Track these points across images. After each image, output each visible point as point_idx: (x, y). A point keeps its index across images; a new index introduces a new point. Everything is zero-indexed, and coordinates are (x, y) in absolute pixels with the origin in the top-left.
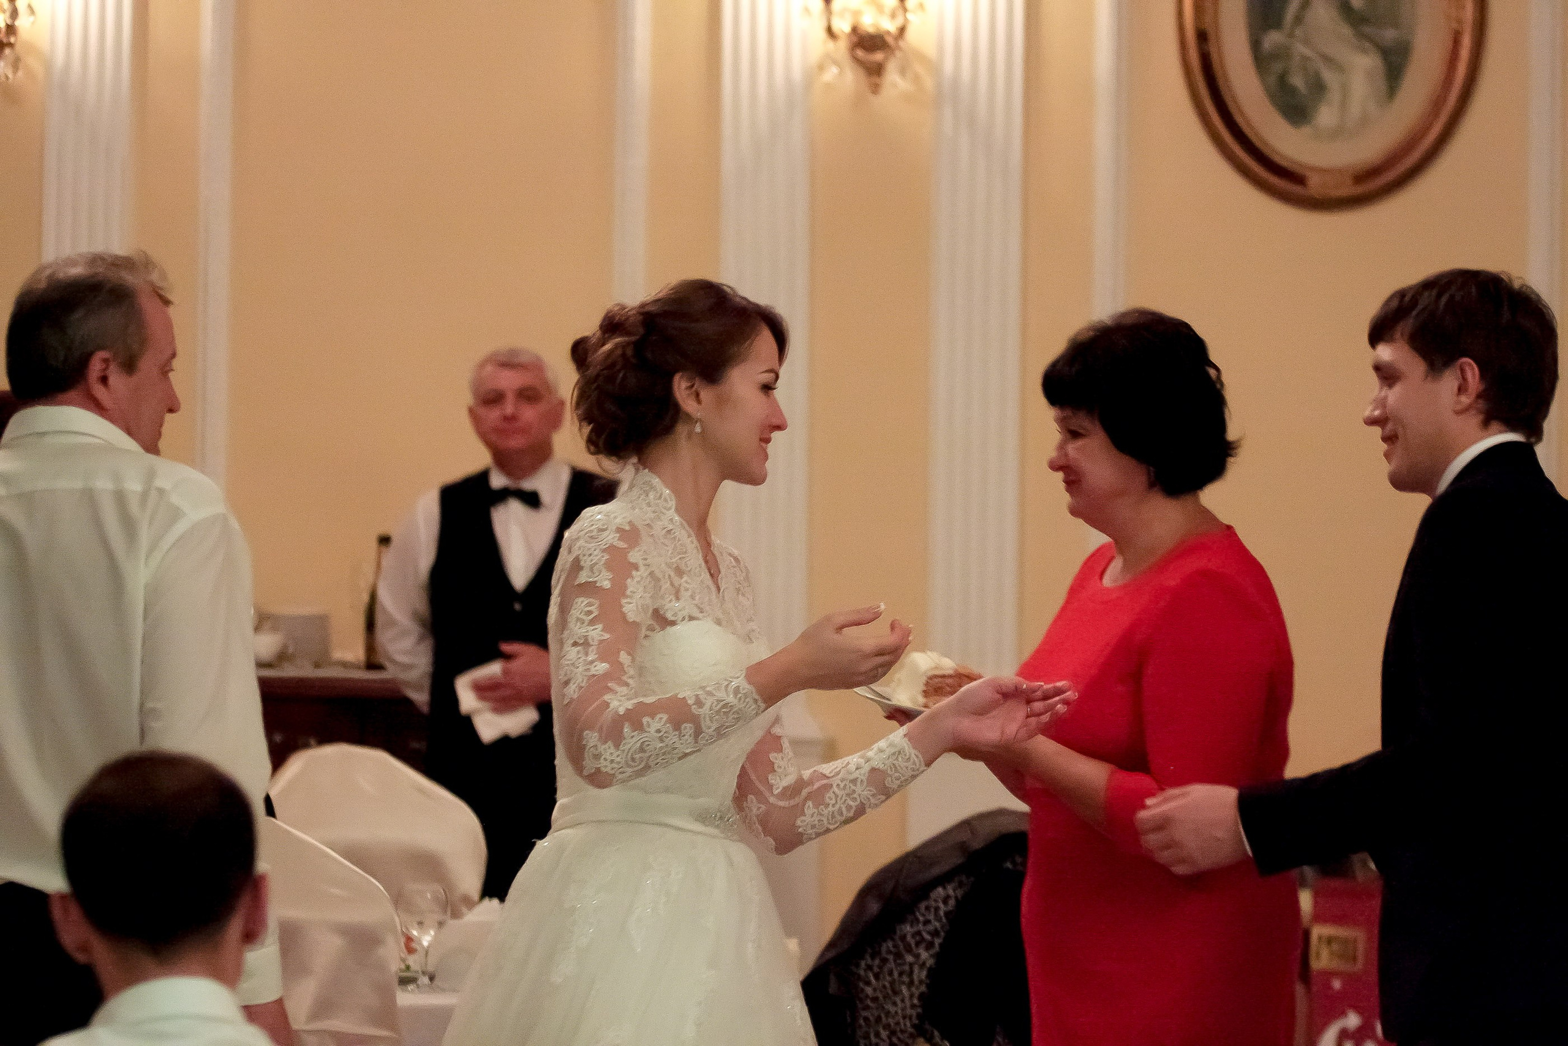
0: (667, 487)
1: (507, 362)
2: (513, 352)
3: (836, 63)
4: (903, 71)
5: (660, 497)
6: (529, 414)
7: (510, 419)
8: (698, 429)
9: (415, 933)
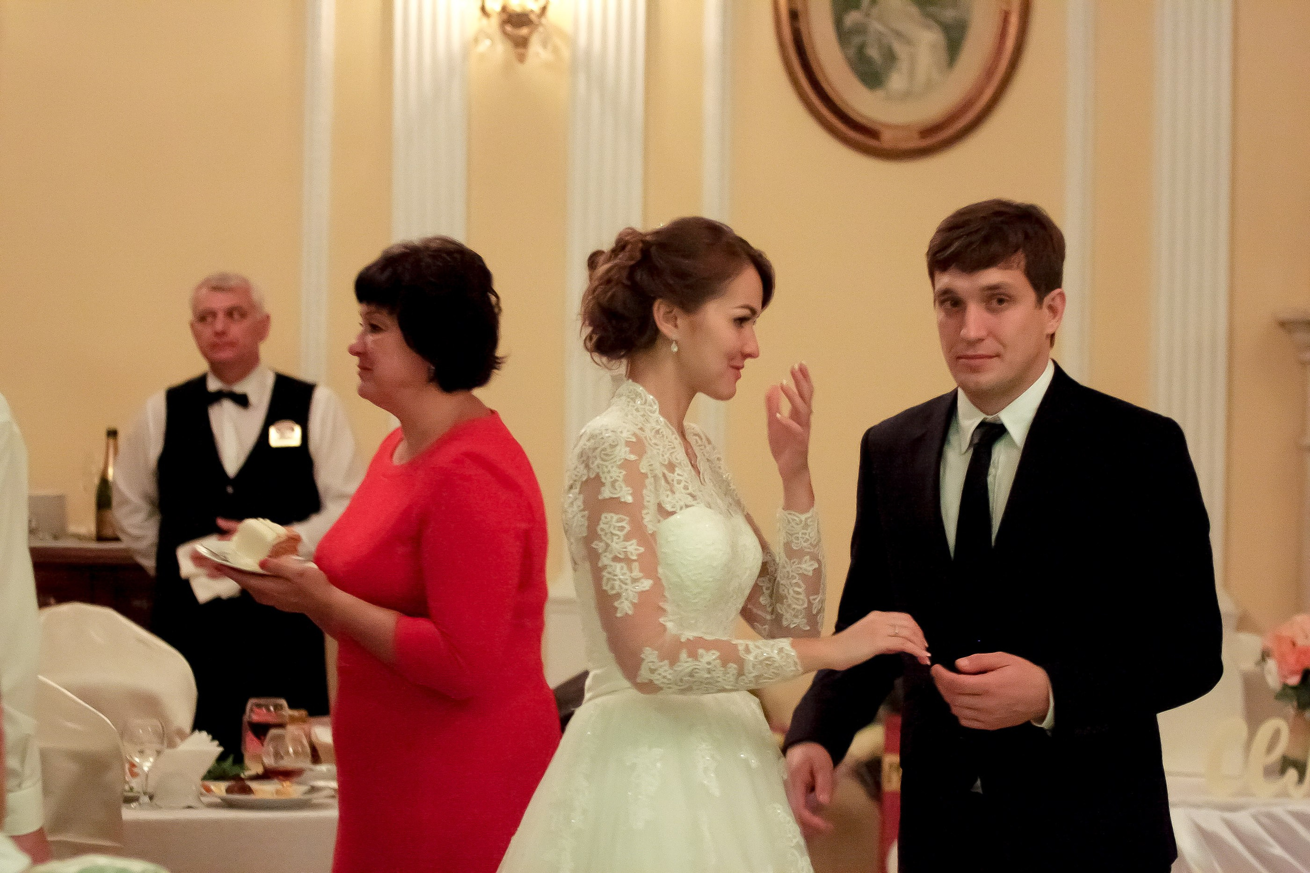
0: (651, 393)
1: (218, 286)
2: (224, 277)
3: (488, 36)
4: (545, 44)
5: (645, 403)
6: (237, 330)
7: (220, 334)
8: (675, 349)
9: (137, 760)
